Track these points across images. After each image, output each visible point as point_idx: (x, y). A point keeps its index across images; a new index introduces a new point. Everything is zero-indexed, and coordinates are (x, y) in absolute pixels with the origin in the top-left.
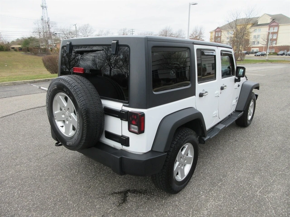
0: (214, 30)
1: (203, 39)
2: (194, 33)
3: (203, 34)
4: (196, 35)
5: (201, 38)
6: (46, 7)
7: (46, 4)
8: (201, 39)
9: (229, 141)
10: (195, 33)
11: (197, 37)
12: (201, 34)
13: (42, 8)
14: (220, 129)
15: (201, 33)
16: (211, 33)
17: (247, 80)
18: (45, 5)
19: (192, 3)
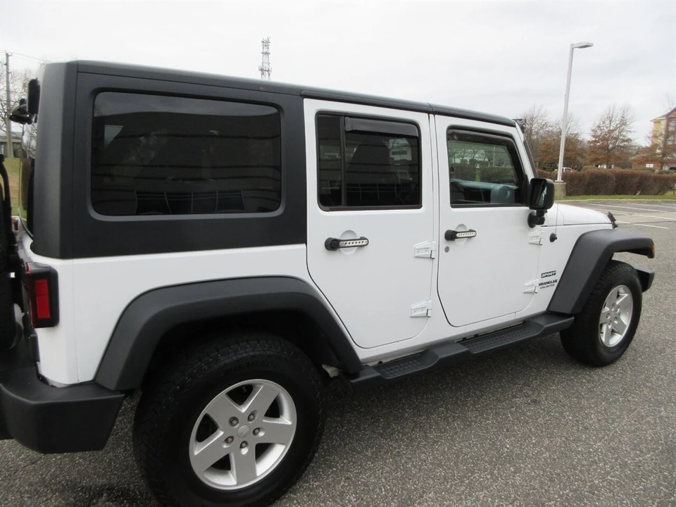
0: (663, 116)
1: (629, 136)
2: (604, 122)
3: (631, 125)
4: (611, 128)
5: (624, 133)
6: (268, 71)
7: (269, 64)
8: (624, 136)
9: (513, 400)
10: (607, 122)
11: (612, 131)
12: (625, 124)
13: (260, 72)
14: (437, 357)
15: (623, 122)
16: (657, 122)
17: (615, 226)
18: (267, 67)
19: (579, 43)
